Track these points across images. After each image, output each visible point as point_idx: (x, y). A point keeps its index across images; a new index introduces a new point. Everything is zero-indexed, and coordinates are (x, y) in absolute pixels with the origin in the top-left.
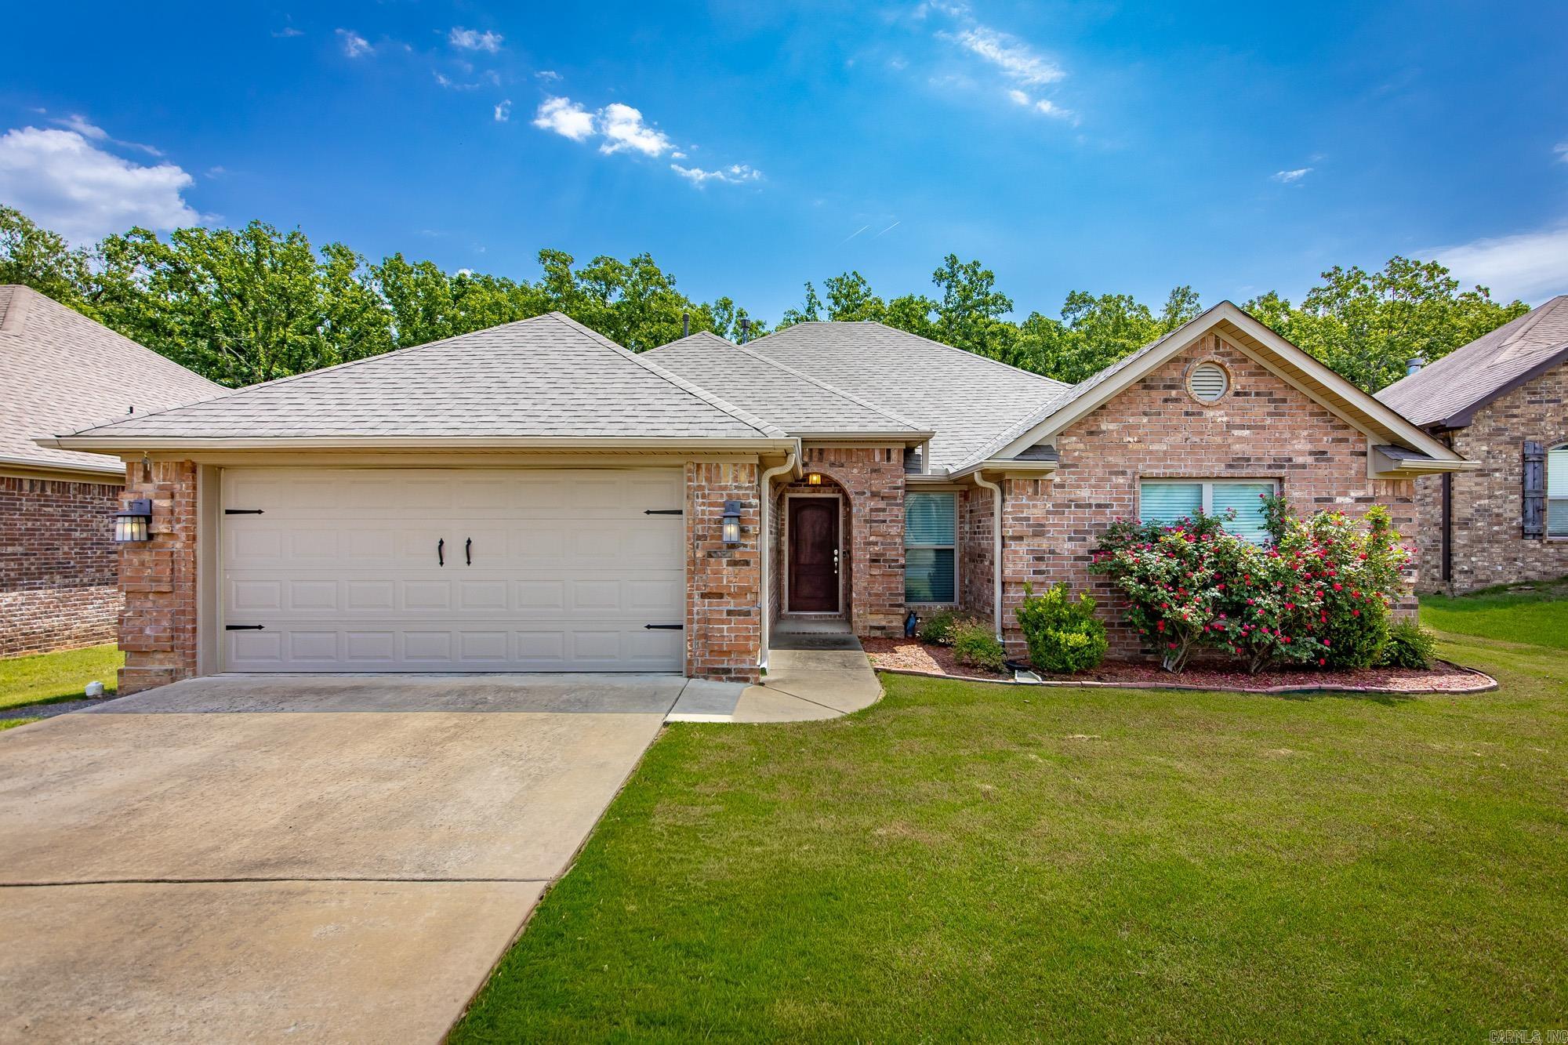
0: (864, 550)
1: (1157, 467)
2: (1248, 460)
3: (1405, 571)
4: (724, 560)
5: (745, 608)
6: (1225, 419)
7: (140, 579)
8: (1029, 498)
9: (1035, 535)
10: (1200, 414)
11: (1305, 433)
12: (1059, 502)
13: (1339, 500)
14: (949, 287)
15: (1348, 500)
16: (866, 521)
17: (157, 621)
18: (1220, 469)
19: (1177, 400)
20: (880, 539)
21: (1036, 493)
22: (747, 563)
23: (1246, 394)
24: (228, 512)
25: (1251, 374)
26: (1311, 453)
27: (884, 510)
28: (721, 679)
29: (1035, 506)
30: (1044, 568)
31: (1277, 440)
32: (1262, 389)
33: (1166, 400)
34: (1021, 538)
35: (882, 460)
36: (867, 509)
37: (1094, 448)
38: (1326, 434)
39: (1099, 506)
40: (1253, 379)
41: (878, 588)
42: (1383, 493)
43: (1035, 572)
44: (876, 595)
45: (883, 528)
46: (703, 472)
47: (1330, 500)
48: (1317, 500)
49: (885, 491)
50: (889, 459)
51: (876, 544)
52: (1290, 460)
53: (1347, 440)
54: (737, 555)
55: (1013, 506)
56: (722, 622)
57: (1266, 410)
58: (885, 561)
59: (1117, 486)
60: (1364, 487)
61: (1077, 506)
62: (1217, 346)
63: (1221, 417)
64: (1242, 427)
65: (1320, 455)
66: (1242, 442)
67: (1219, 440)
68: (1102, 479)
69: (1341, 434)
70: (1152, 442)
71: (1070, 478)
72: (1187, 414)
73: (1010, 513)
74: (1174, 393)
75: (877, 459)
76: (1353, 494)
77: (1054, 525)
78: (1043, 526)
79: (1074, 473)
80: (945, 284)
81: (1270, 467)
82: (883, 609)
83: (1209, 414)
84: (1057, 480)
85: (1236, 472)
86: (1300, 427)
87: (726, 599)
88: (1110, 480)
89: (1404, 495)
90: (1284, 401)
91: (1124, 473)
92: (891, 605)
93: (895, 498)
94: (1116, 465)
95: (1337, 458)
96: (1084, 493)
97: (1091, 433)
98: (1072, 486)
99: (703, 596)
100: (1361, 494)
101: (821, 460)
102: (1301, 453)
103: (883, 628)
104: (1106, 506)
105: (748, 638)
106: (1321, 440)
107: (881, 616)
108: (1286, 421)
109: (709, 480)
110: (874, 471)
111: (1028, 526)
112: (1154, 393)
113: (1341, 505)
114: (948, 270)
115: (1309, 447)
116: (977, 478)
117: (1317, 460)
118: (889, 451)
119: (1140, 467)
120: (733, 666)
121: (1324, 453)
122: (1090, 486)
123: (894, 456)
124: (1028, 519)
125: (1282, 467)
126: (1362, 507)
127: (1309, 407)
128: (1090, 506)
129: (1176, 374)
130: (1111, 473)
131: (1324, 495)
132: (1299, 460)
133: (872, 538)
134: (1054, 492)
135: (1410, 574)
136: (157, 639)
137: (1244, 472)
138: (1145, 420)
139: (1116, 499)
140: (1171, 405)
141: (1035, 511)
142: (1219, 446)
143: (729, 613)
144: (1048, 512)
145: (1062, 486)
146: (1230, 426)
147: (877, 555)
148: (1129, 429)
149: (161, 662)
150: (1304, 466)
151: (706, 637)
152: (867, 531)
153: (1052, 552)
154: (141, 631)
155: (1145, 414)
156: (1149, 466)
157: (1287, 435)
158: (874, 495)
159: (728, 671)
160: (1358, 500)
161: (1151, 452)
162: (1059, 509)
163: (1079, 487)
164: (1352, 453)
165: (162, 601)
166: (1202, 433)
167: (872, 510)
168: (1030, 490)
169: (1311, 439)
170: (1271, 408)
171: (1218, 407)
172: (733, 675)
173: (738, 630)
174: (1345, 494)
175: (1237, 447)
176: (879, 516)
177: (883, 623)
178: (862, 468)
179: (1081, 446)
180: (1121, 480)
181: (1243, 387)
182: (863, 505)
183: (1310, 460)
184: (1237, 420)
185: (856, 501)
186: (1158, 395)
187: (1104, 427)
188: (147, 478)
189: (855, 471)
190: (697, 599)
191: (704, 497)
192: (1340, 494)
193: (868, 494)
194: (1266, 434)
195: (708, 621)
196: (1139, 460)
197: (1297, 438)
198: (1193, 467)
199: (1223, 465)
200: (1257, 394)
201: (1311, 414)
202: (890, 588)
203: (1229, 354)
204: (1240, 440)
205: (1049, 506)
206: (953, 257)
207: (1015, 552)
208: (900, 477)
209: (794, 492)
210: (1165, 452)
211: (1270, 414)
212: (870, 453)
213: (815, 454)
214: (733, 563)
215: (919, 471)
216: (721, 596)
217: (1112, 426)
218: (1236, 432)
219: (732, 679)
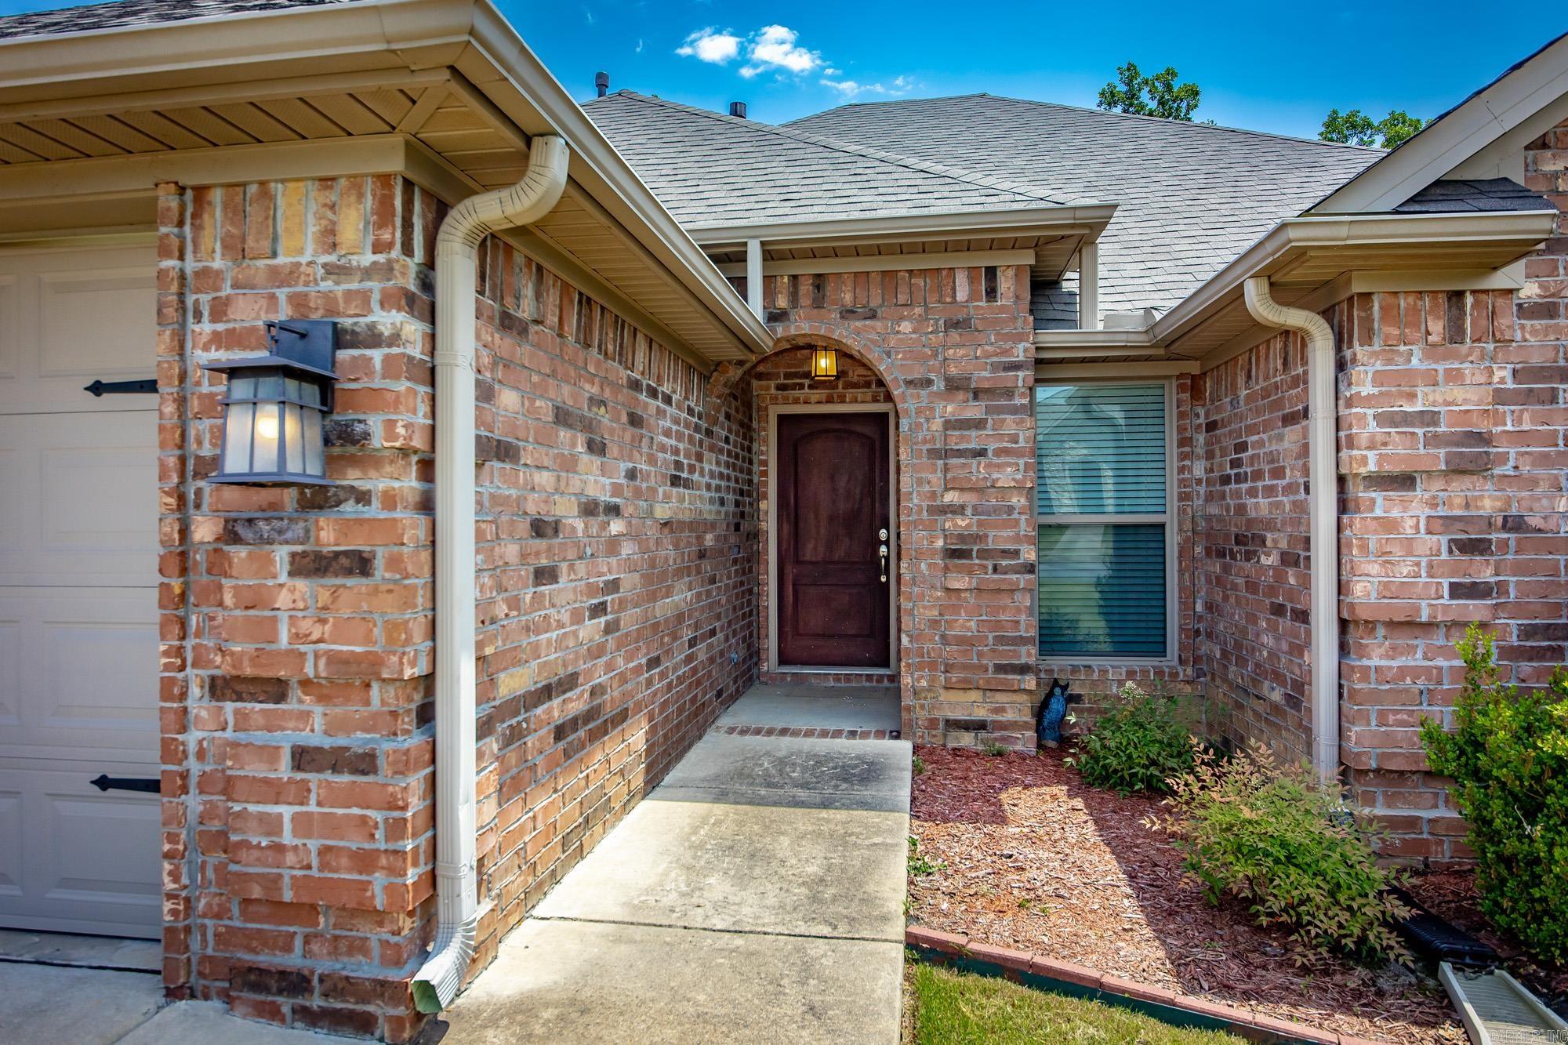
0: (930, 527)
4: (281, 554)
5: (357, 740)
8: (1432, 351)
9: (1457, 469)
12: (1536, 360)
16: (934, 454)
20: (969, 498)
21: (1455, 334)
22: (361, 564)
27: (980, 424)
28: (273, 1013)
29: (1455, 377)
30: (1487, 575)
34: (1405, 481)
35: (973, 296)
36: (937, 425)
41: (966, 624)
43: (1456, 591)
44: (961, 641)
45: (978, 470)
46: (216, 220)
49: (983, 376)
50: (991, 293)
51: (959, 510)
54: (327, 534)
55: (1379, 378)
56: (275, 792)
58: (984, 554)
73: (1368, 401)
75: (962, 295)
77: (1521, 437)
78: (1482, 440)
82: (980, 678)
84: (1530, 291)
87: (291, 704)
92: (1000, 668)
93: (1009, 393)
99: (219, 688)
101: (818, 304)
103: (981, 726)
105: (365, 861)
107: (974, 696)
109: (237, 250)
110: (953, 325)
111: (1432, 440)
116: (1256, 300)
118: (991, 272)
120: (323, 964)
123: (1006, 284)
124: (1429, 418)
133: (951, 497)
134: (1519, 330)
141: (1457, 393)
143: (303, 758)
144: (1501, 397)
145: (1545, 313)
147: (962, 538)
151: (220, 841)
152: (936, 479)
153: (1516, 524)
158: (954, 386)
159: (296, 983)
162: (1537, 384)
167: (948, 425)
168: (1437, 328)
172: (316, 1002)
173: (332, 826)
176: (968, 440)
177: (981, 713)
178: (923, 319)
182: (927, 413)
185: (908, 402)
189: (906, 327)
190: (198, 702)
191: (218, 313)
193: (939, 385)
195: (228, 787)
202: (998, 625)
205: (1503, 375)
206: (1131, 67)
207: (1389, 525)
208: (1020, 338)
209: (786, 401)
212: (942, 278)
213: (806, 288)
214: (312, 564)
215: (1072, 323)
216: (277, 690)
219: (311, 1018)
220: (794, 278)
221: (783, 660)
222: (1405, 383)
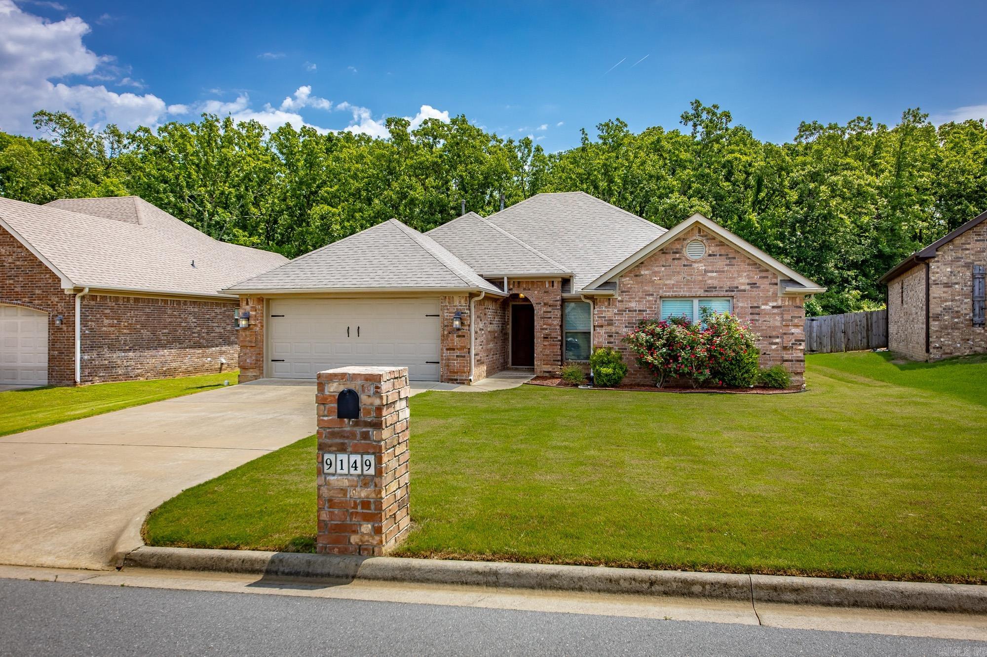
0: (541, 332)
1: (669, 292)
2: (716, 288)
3: (798, 343)
4: (455, 335)
5: (461, 354)
6: (704, 268)
7: (245, 341)
8: (606, 307)
9: (609, 325)
10: (691, 265)
11: (745, 274)
12: (620, 309)
13: (763, 307)
14: (695, 125)
15: (768, 307)
16: (541, 318)
17: (251, 357)
18: (701, 293)
19: (679, 259)
20: (548, 327)
21: (609, 305)
22: (464, 336)
23: (714, 255)
24: (272, 316)
25: (717, 245)
26: (748, 284)
27: (550, 312)
28: (454, 383)
29: (608, 311)
30: (612, 340)
31: (731, 278)
32: (723, 252)
33: (674, 259)
34: (602, 326)
35: (549, 286)
36: (542, 312)
37: (638, 283)
38: (756, 275)
39: (640, 311)
40: (718, 248)
41: (547, 352)
42: (787, 303)
43: (608, 343)
44: (547, 355)
45: (550, 321)
46: (447, 300)
47: (758, 307)
48: (751, 307)
49: (551, 302)
50: (553, 286)
51: (546, 329)
52: (737, 287)
53: (767, 277)
54: (460, 333)
55: (598, 311)
56: (454, 360)
57: (725, 263)
58: (551, 338)
59: (649, 301)
60: (776, 301)
61: (629, 311)
62: (699, 232)
63: (702, 267)
64: (712, 272)
65: (753, 285)
66: (712, 279)
67: (700, 278)
68: (642, 298)
69: (764, 274)
70: (667, 279)
71: (626, 298)
72: (684, 265)
73: (597, 314)
74: (678, 255)
75: (547, 286)
76: (770, 304)
77: (618, 320)
78: (612, 320)
79: (627, 295)
80: (690, 123)
81: (727, 291)
82: (549, 362)
83: (695, 265)
84: (620, 298)
85: (709, 294)
86: (742, 271)
87: (456, 351)
88: (645, 298)
89: (798, 304)
90: (734, 258)
91: (652, 295)
92: (554, 361)
93: (556, 306)
94: (649, 291)
95: (762, 286)
96: (633, 305)
97: (636, 276)
98: (626, 301)
99: (447, 349)
100: (775, 304)
101: (519, 287)
102: (743, 284)
103: (550, 372)
104: (644, 311)
105: (464, 367)
106: (754, 277)
107: (549, 366)
108: (735, 268)
109: (449, 303)
110: (545, 292)
111: (605, 320)
112: (667, 256)
113: (764, 310)
114: (694, 112)
115: (747, 281)
116: (582, 297)
117: (751, 287)
118: (553, 282)
119: (661, 291)
120: (459, 378)
121: (756, 284)
122: (636, 301)
123: (555, 284)
124: (605, 317)
125: (733, 291)
126: (776, 311)
127: (748, 261)
128: (636, 311)
129: (678, 246)
130: (646, 295)
131: (755, 305)
132: (743, 287)
133: (545, 326)
134: (618, 304)
135: (800, 344)
136: (251, 364)
137: (712, 294)
138: (663, 269)
139: (648, 308)
140: (676, 262)
141: (609, 313)
142: (701, 281)
143: (457, 356)
144: (615, 314)
145: (622, 301)
146: (706, 271)
147: (547, 334)
148: (655, 273)
149: (252, 372)
150: (744, 291)
151: (448, 366)
152: (542, 323)
153: (617, 333)
154: (246, 360)
155: (663, 266)
156: (665, 291)
157: (735, 275)
158: (545, 304)
159: (456, 380)
160: (773, 307)
161: (666, 285)
162: (621, 312)
163: (630, 301)
164: (770, 284)
165: (252, 350)
166: (692, 275)
167: (544, 312)
168: (606, 304)
169: (748, 277)
170: (728, 262)
171: (700, 262)
172: (458, 381)
173: (460, 363)
174: (766, 304)
175: (710, 282)
176: (548, 315)
177: (550, 370)
178: (539, 291)
179: (631, 282)
180: (651, 298)
181: (713, 252)
182: (540, 309)
183: (748, 287)
184: (710, 268)
185: (536, 307)
186: (670, 257)
187: (642, 273)
188: (247, 304)
189: (536, 292)
190: (445, 351)
191: (447, 309)
192: (763, 304)
193: (542, 304)
194: (725, 275)
195: (449, 360)
196: (660, 288)
197: (741, 276)
198: (687, 291)
199: (702, 290)
200: (720, 255)
201: (749, 265)
202: (553, 352)
203: (706, 236)
204: (711, 278)
205: (616, 311)
206: (697, 102)
207: (599, 333)
208: (558, 295)
209: (514, 301)
210: (673, 284)
211: (727, 265)
212: (543, 283)
213: (516, 284)
214: (459, 336)
215: (569, 291)
216: (454, 349)
217: (647, 272)
218: (709, 274)
219: (458, 383)
221: (513, 365)
222: (601, 312)
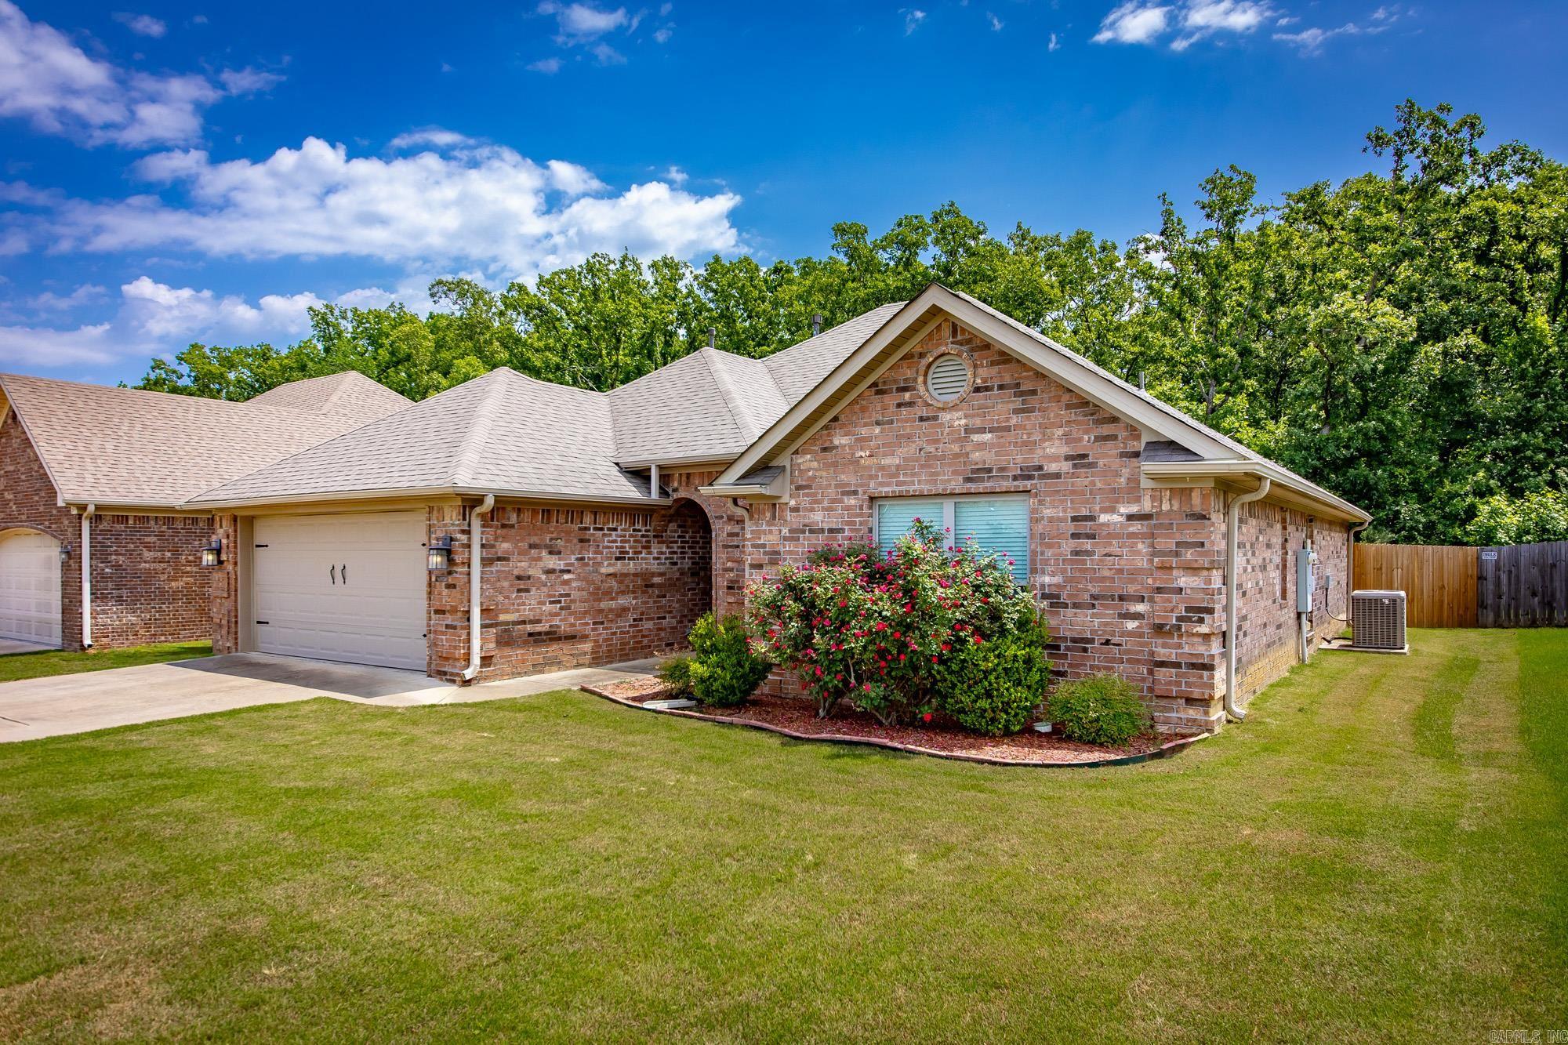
0: (723, 576)
1: (888, 484)
2: (990, 470)
3: (1195, 616)
4: (444, 584)
5: (454, 623)
6: (963, 422)
7: (218, 589)
8: (769, 524)
9: (772, 563)
10: (935, 418)
11: (1060, 432)
12: (794, 527)
13: (1104, 518)
15: (1116, 518)
16: (722, 547)
17: (224, 615)
18: (957, 484)
19: (911, 404)
21: (774, 518)
23: (987, 389)
24: (256, 546)
25: (993, 363)
26: (1068, 458)
27: (738, 535)
29: (770, 532)
31: (1025, 444)
32: (1007, 380)
33: (899, 405)
34: (760, 567)
37: (827, 466)
38: (1086, 432)
39: (831, 531)
40: (996, 369)
42: (1165, 507)
45: (737, 553)
46: (436, 512)
47: (1092, 518)
48: (1074, 519)
49: (738, 514)
51: (731, 570)
52: (1040, 468)
53: (1114, 437)
54: (450, 581)
55: (752, 532)
56: (443, 633)
57: (1012, 406)
59: (848, 508)
60: (1138, 500)
61: (811, 531)
62: (954, 333)
63: (957, 420)
64: (982, 430)
65: (1079, 459)
66: (984, 449)
67: (956, 448)
68: (833, 501)
69: (1106, 430)
70: (885, 455)
71: (805, 501)
72: (922, 419)
73: (748, 540)
74: (907, 396)
76: (1123, 510)
77: (790, 552)
78: (778, 553)
79: (807, 495)
81: (1015, 478)
83: (945, 417)
84: (793, 503)
85: (972, 487)
86: (1053, 425)
87: (445, 615)
88: (841, 501)
89: (1197, 509)
90: (1034, 392)
91: (855, 493)
94: (848, 484)
95: (1101, 463)
96: (817, 517)
97: (825, 450)
98: (806, 509)
99: (435, 612)
100: (1134, 509)
101: (688, 484)
102: (1055, 458)
104: (838, 531)
106: (1080, 440)
108: (1036, 418)
109: (439, 519)
111: (765, 553)
112: (886, 398)
113: (1107, 525)
115: (1065, 450)
117: (1075, 466)
119: (872, 484)
120: (447, 670)
121: (1084, 456)
122: (824, 509)
124: (764, 546)
125: (1030, 477)
126: (1136, 527)
127: (1066, 398)
128: (822, 530)
129: (909, 373)
130: (844, 493)
131: (1084, 512)
132: (1053, 467)
133: (729, 564)
134: (789, 516)
135: (1201, 621)
137: (988, 485)
138: (877, 430)
139: (849, 523)
140: (904, 411)
141: (771, 537)
142: (956, 456)
143: (447, 626)
144: (785, 539)
145: (796, 510)
146: (969, 431)
147: (731, 581)
148: (862, 441)
149: (226, 641)
150: (1057, 476)
151: (436, 644)
152: (723, 556)
155: (878, 423)
156: (882, 484)
157: (1036, 437)
159: (445, 673)
160: (1130, 517)
161: (882, 468)
162: (795, 534)
163: (812, 510)
164: (1123, 455)
165: (226, 604)
166: (937, 441)
167: (727, 535)
168: (768, 515)
169: (1068, 439)
170: (1018, 403)
171: (955, 407)
174: (1112, 510)
175: (976, 456)
176: (733, 541)
179: (815, 464)
180: (851, 501)
181: (984, 381)
182: (721, 530)
183: (1066, 466)
184: (978, 422)
185: (716, 525)
186: (891, 400)
187: (836, 442)
190: (432, 614)
192: (1104, 510)
193: (725, 519)
194: (1011, 437)
195: (437, 632)
196: (871, 477)
197: (1050, 439)
198: (928, 482)
199: (961, 478)
200: (1001, 387)
201: (1068, 407)
203: (969, 341)
204: (981, 446)
205: (785, 531)
210: (898, 467)
211: (1016, 411)
213: (684, 478)
214: (448, 586)
216: (443, 612)
217: (844, 440)
218: (976, 438)
220: (680, 475)
222: (757, 534)
